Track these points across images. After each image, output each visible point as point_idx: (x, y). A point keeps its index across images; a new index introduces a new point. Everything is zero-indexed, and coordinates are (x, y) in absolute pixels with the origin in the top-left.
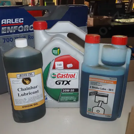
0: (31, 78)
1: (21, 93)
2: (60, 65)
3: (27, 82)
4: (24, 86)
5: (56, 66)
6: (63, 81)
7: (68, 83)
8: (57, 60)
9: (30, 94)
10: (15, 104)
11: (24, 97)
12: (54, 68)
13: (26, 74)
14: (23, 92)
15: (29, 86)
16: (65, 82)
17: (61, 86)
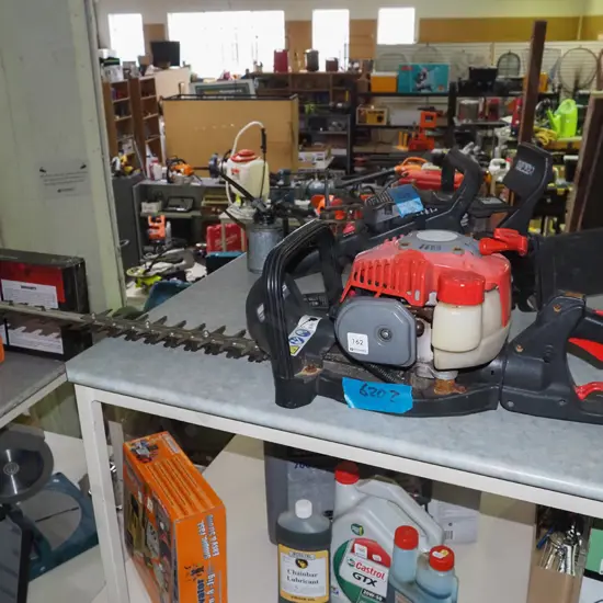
0: (309, 562)
1: (292, 576)
2: (362, 550)
3: (303, 565)
4: (297, 569)
5: (356, 550)
6: (366, 578)
7: (372, 583)
8: (357, 541)
9: (305, 582)
10: (282, 589)
11: (295, 583)
12: (353, 551)
13: (303, 555)
14: (295, 577)
15: (305, 571)
16: (368, 581)
17: (360, 584)
